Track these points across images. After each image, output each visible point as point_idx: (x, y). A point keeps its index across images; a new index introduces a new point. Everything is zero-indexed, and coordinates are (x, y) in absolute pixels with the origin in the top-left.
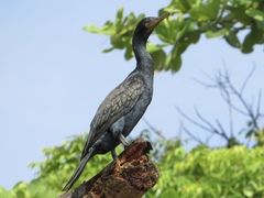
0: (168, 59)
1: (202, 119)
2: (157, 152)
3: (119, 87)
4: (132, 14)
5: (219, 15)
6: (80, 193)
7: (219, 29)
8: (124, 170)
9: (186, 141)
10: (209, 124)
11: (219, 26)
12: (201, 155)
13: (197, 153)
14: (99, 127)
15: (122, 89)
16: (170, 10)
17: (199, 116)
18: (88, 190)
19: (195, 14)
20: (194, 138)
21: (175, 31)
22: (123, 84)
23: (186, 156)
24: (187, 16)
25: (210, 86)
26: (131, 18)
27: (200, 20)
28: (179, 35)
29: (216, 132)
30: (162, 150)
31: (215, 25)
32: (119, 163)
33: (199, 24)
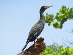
0: (59, 25)
1: (68, 40)
2: (57, 49)
3: (36, 24)
4: (50, 14)
5: (72, 14)
6: (26, 52)
7: (72, 18)
8: (37, 45)
9: (64, 46)
10: (70, 42)
11: (72, 17)
12: (67, 49)
13: (66, 49)
14: (31, 35)
15: (37, 25)
16: (60, 13)
17: (67, 40)
18: (28, 51)
19: (66, 14)
20: (66, 45)
21: (61, 18)
22: (37, 23)
23: (64, 50)
24: (64, 14)
25: (70, 32)
26: (50, 15)
27: (67, 15)
28: (62, 19)
29: (72, 44)
30: (58, 48)
31: (71, 17)
32: (36, 44)
33: (67, 17)
